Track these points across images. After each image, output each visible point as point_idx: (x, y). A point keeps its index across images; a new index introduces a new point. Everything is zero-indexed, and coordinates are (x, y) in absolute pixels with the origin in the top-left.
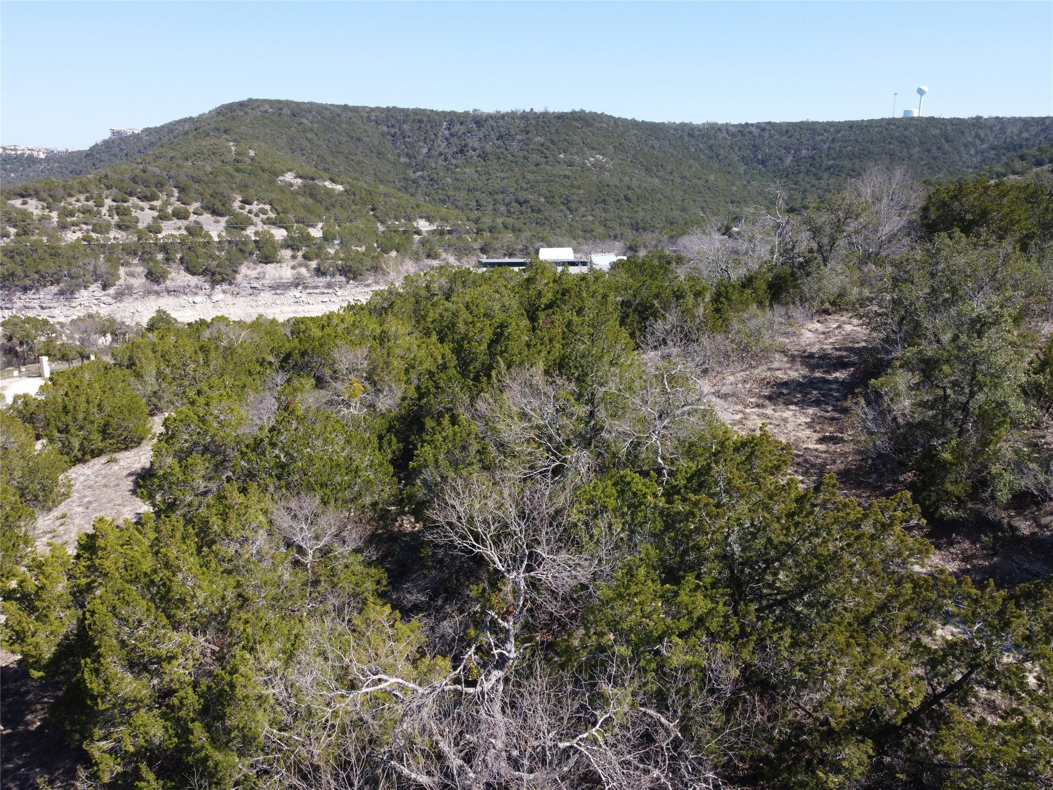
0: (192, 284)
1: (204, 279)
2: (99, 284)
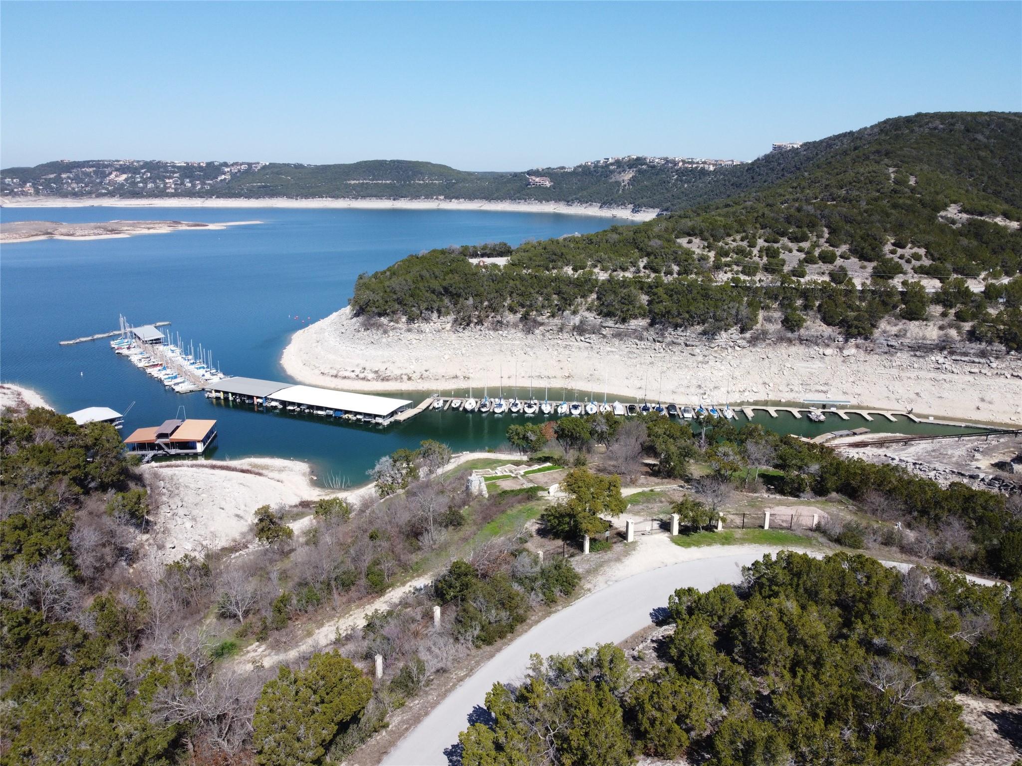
1: (838, 331)
2: (737, 327)
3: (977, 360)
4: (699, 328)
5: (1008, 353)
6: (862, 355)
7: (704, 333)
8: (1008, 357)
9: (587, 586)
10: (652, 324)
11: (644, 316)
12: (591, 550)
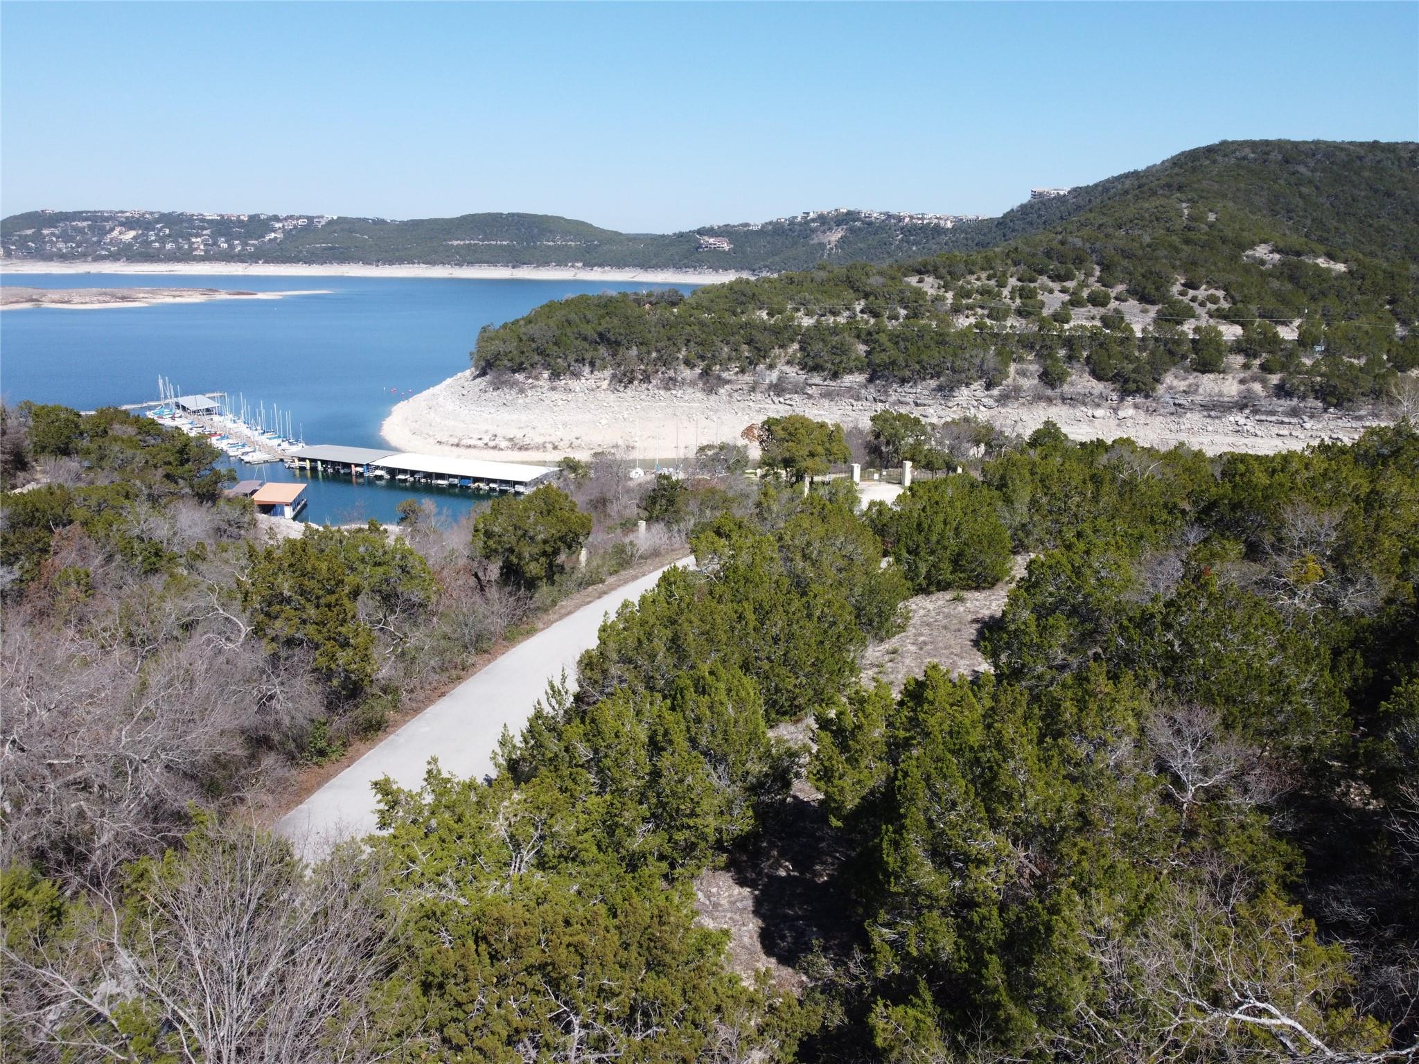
0: (1096, 392)
1: (1112, 387)
2: (982, 382)
3: (1286, 420)
4: (933, 383)
5: (1326, 410)
6: (1142, 416)
7: (940, 388)
8: (1326, 416)
10: (871, 380)
11: (861, 370)
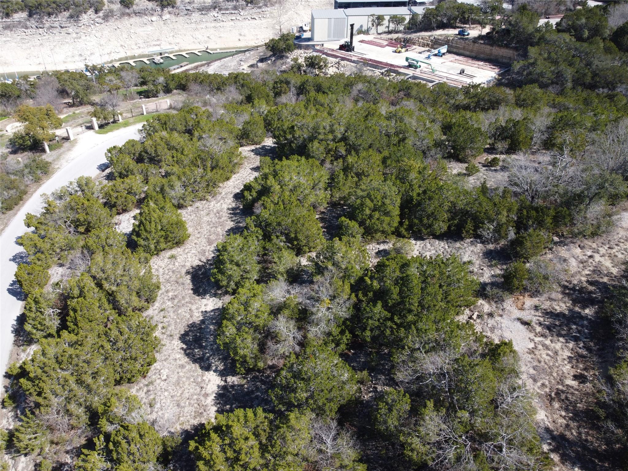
0: (149, 7)
2: (92, 10)
3: (233, 12)
6: (173, 18)
7: (71, 17)
9: (56, 167)
10: (30, 15)
12: (51, 150)
